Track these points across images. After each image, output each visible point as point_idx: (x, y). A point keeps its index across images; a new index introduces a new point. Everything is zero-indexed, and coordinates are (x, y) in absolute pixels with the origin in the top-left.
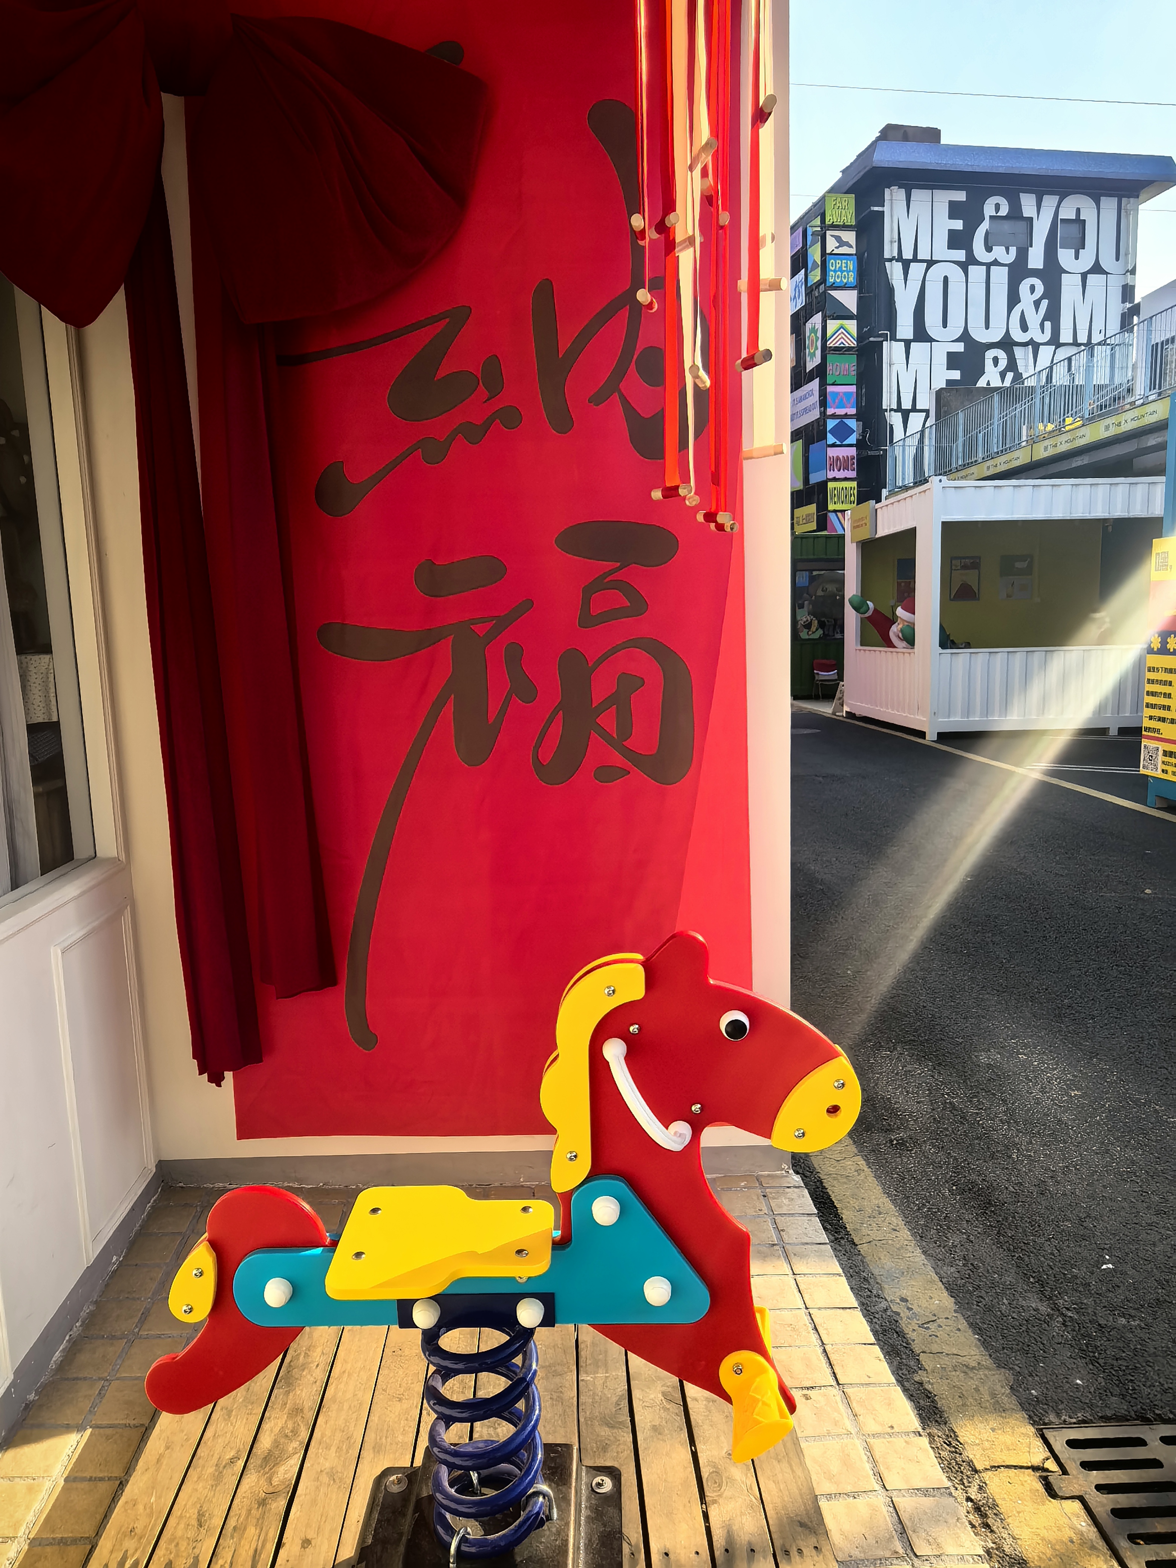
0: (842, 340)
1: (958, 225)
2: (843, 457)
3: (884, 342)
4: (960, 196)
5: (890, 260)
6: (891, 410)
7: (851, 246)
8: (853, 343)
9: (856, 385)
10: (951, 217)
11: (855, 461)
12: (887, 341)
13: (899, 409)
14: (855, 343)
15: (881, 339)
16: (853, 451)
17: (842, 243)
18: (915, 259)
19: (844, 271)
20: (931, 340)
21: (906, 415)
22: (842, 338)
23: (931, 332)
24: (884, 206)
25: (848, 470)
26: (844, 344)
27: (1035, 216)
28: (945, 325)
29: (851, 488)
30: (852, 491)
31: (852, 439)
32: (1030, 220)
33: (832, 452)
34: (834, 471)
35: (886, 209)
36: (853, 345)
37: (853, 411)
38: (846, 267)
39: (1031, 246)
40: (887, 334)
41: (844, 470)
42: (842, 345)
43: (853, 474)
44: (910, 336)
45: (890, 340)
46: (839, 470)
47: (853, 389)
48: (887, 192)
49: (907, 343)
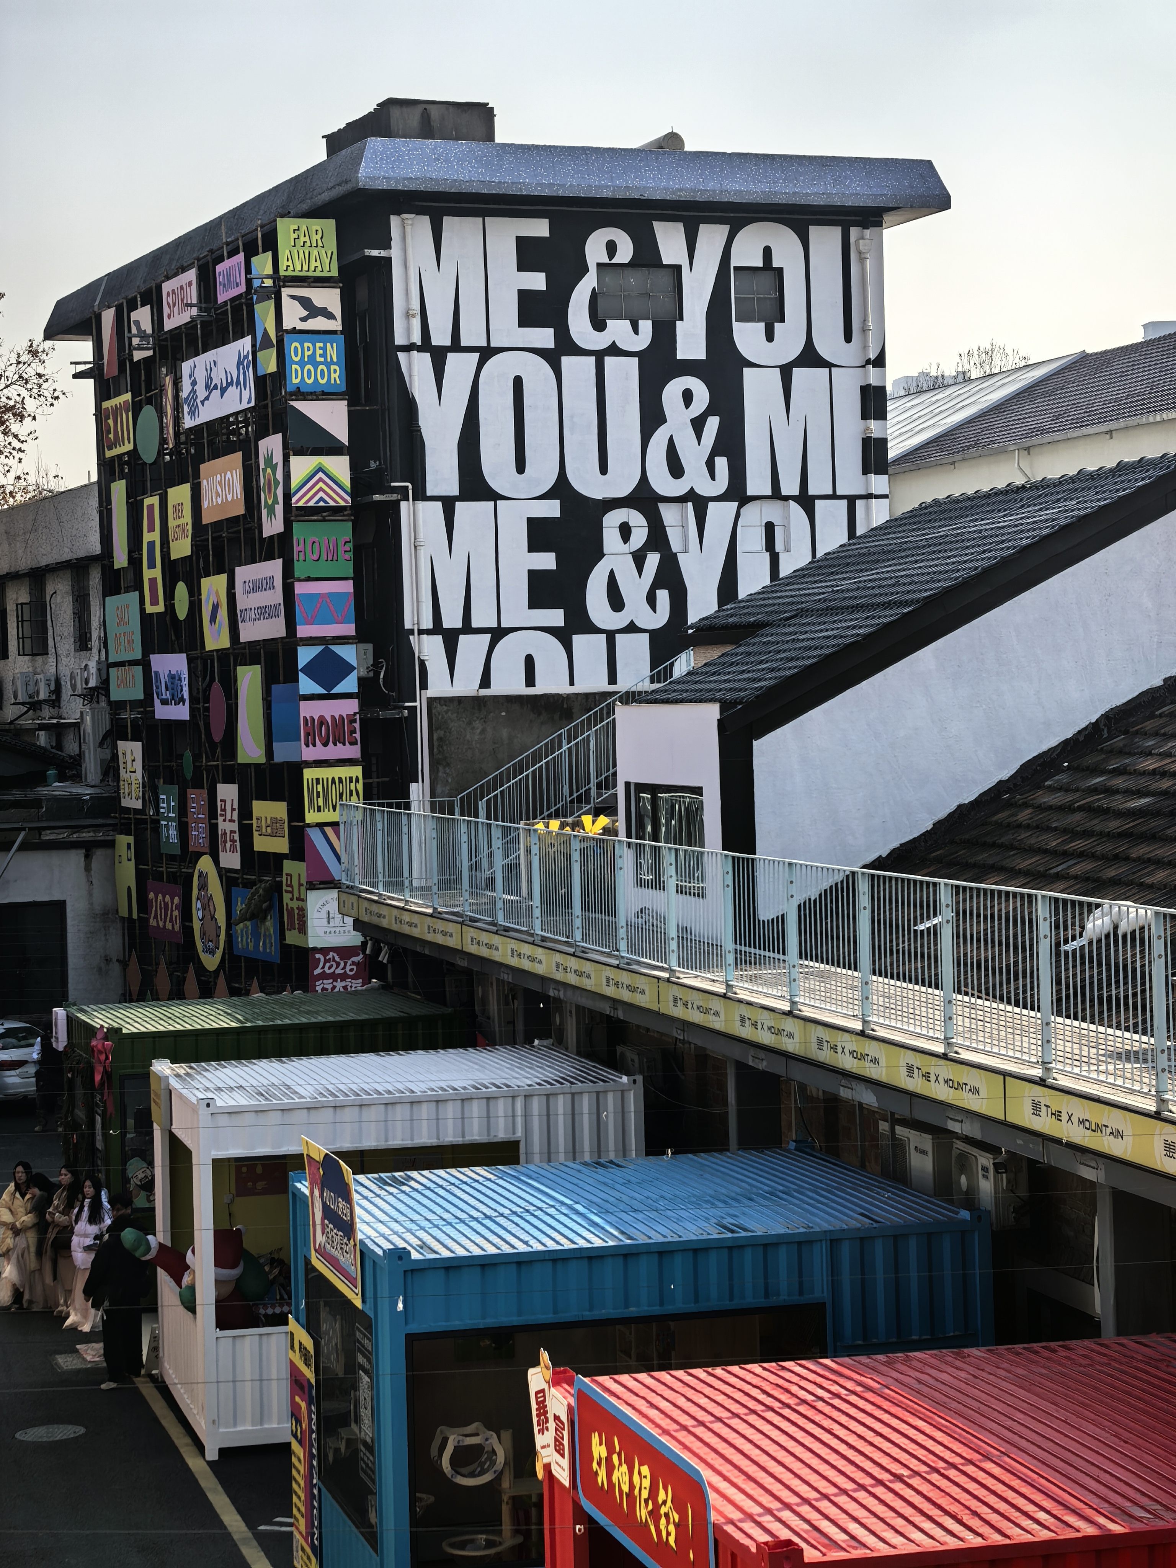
0: (321, 494)
1: (537, 281)
2: (333, 717)
3: (402, 503)
4: (540, 228)
5: (409, 348)
6: (421, 632)
7: (330, 316)
8: (343, 500)
9: (352, 579)
10: (522, 266)
11: (357, 725)
12: (408, 500)
13: (437, 628)
14: (349, 499)
15: (394, 497)
16: (351, 707)
17: (314, 311)
18: (456, 346)
19: (321, 363)
20: (494, 496)
21: (451, 640)
22: (321, 489)
23: (495, 483)
24: (389, 247)
25: (344, 744)
26: (326, 502)
27: (684, 262)
28: (521, 468)
29: (351, 779)
30: (353, 785)
31: (350, 684)
32: (677, 269)
33: (308, 710)
34: (314, 745)
35: (395, 253)
36: (342, 503)
37: (349, 629)
38: (324, 355)
39: (681, 319)
40: (408, 487)
41: (335, 745)
42: (322, 504)
43: (354, 752)
44: (453, 490)
45: (414, 500)
46: (325, 744)
47: (348, 587)
48: (395, 221)
49: (448, 504)
